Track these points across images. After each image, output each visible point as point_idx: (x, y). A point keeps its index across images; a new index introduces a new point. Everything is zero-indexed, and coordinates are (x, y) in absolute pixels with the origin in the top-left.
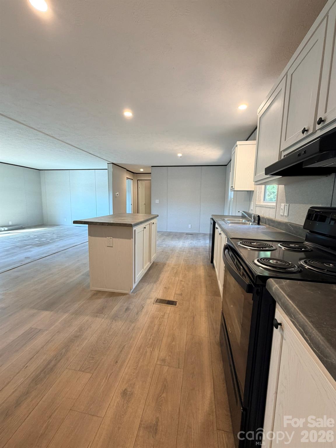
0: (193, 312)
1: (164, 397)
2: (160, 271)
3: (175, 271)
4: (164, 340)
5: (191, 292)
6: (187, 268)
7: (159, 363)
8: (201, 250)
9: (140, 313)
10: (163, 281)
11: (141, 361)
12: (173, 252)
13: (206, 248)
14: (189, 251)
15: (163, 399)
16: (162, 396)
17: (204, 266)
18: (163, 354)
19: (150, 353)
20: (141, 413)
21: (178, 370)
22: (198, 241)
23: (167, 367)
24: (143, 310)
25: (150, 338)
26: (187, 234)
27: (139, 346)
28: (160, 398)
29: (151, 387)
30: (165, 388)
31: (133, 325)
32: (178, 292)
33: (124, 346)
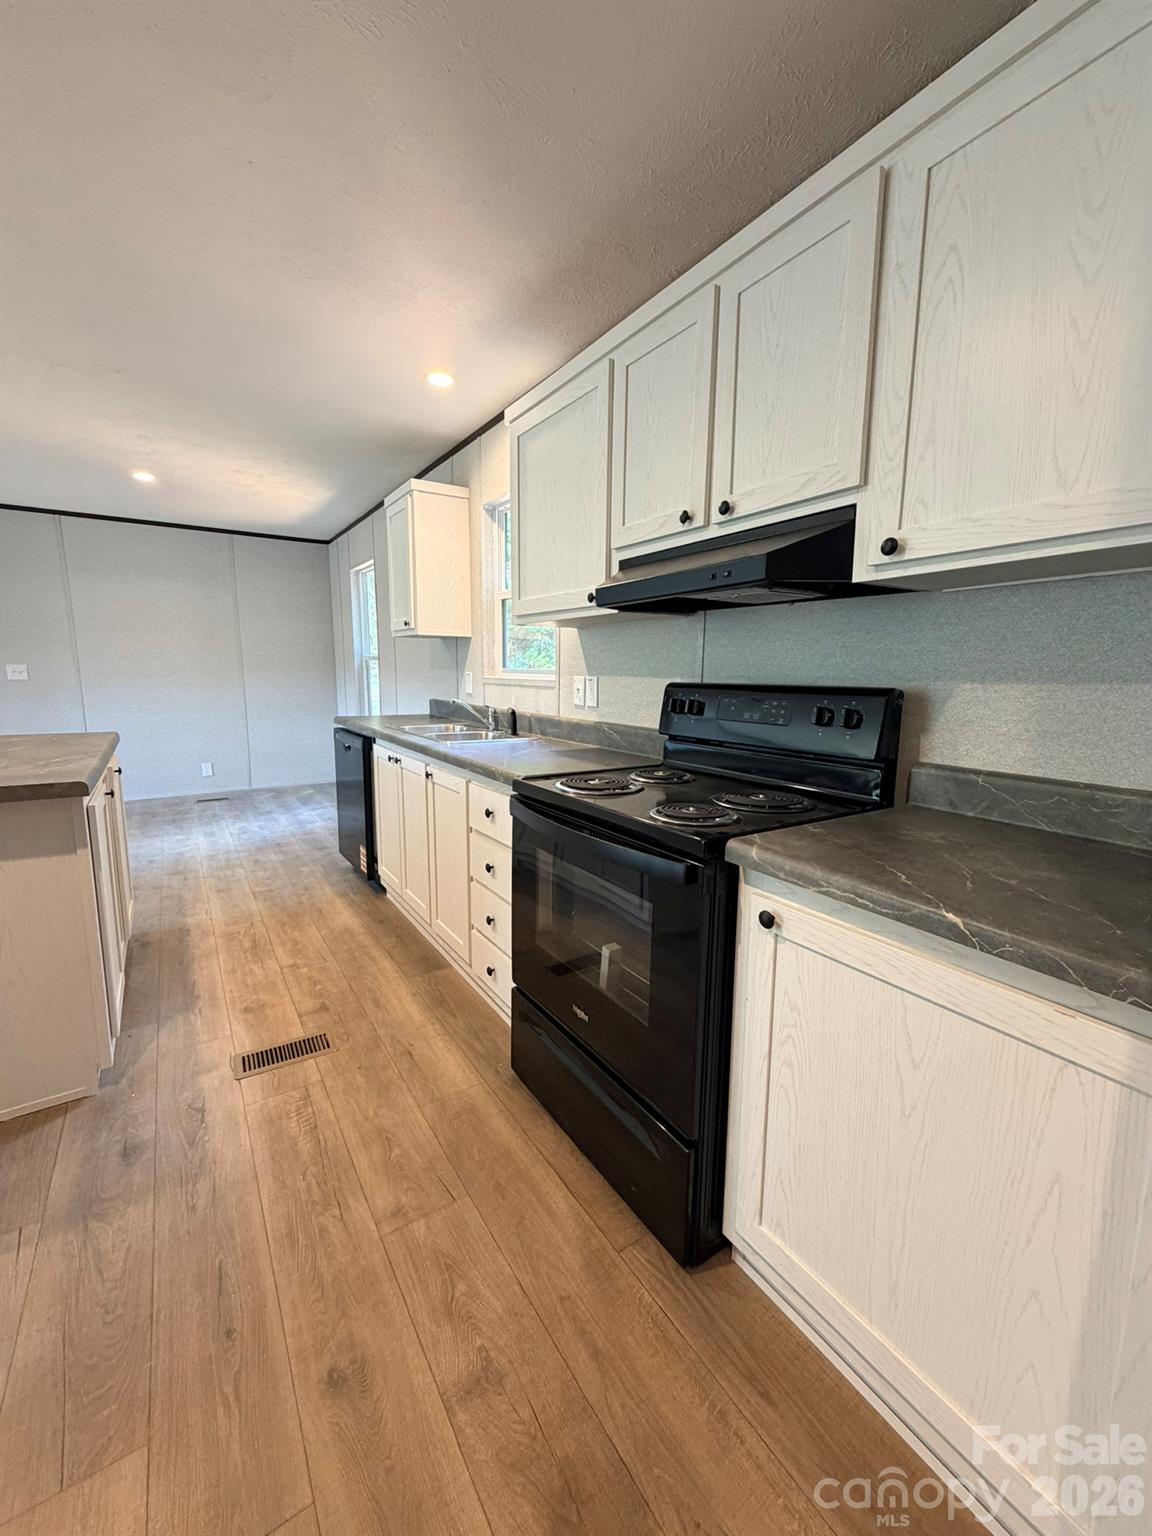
0: (399, 1041)
1: (463, 1294)
2: (181, 963)
3: (247, 944)
4: (361, 1160)
5: (351, 988)
6: (286, 919)
7: (387, 1229)
8: (296, 847)
9: (205, 1135)
10: (220, 992)
11: (325, 1263)
12: (186, 879)
13: (309, 836)
14: (256, 862)
15: (463, 1299)
16: (457, 1294)
17: (343, 895)
18: (383, 1200)
19: (341, 1224)
20: (429, 1379)
21: (456, 1206)
22: (266, 820)
23: (422, 1221)
24: (208, 1118)
25: (309, 1186)
26: (199, 801)
27: (284, 1231)
28: (455, 1302)
29: (408, 1300)
30: (450, 1269)
31: (203, 1186)
32: (309, 1004)
33: (220, 1269)
